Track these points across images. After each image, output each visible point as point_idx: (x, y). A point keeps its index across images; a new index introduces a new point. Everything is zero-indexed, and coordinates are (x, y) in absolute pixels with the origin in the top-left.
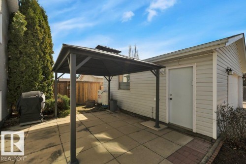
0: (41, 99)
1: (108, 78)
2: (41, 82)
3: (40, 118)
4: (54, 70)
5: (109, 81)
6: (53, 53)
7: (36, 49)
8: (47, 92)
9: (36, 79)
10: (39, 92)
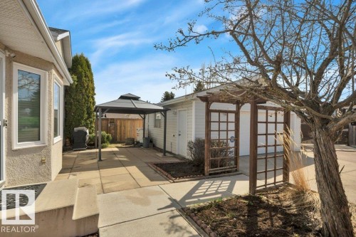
0: (86, 133)
1: (143, 116)
2: (86, 120)
3: (85, 147)
4: (95, 111)
5: (144, 119)
6: (95, 94)
7: (83, 95)
8: (90, 128)
9: (82, 118)
10: (85, 128)
